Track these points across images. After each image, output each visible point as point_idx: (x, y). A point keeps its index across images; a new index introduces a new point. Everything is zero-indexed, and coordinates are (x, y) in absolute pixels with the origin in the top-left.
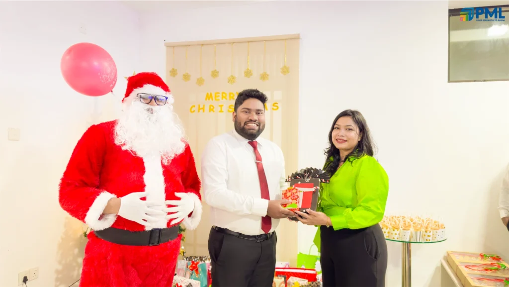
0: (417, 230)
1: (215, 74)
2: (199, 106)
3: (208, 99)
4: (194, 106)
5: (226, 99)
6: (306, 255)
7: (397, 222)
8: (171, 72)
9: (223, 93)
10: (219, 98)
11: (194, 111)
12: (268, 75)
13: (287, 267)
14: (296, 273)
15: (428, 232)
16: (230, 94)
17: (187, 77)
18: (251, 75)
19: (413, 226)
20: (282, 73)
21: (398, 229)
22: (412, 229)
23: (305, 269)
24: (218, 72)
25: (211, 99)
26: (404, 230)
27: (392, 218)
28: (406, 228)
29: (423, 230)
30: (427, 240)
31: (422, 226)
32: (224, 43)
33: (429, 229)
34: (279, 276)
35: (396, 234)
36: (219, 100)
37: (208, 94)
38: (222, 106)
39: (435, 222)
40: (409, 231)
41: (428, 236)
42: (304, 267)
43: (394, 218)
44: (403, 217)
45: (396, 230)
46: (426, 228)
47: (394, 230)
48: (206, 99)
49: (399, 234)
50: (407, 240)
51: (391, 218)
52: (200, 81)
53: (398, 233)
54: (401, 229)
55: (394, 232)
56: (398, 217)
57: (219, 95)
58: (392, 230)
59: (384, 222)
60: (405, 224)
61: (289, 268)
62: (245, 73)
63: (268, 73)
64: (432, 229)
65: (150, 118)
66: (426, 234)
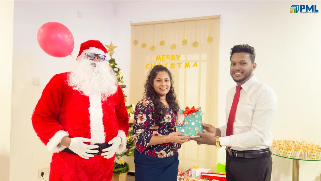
0: (305, 151)
1: (162, 43)
2: (152, 64)
3: (157, 60)
4: (149, 64)
5: (170, 60)
6: (223, 165)
7: (290, 145)
8: (134, 42)
9: (167, 56)
10: (165, 59)
11: (149, 67)
12: (198, 43)
13: (210, 172)
14: (217, 177)
15: (314, 153)
16: (172, 56)
17: (144, 45)
18: (186, 43)
19: (302, 149)
20: (207, 41)
21: (291, 150)
22: (301, 150)
23: (222, 175)
24: (164, 42)
25: (159, 60)
26: (295, 151)
27: (286, 142)
28: (297, 150)
29: (310, 151)
30: (312, 159)
31: (308, 148)
32: (169, 23)
33: (314, 151)
34: (205, 178)
35: (289, 153)
36: (165, 60)
37: (157, 56)
38: (167, 64)
39: (318, 146)
40: (299, 152)
41: (314, 156)
42: (222, 173)
43: (287, 142)
44: (293, 141)
45: (289, 151)
46: (312, 150)
47: (288, 151)
48: (156, 60)
49: (292, 154)
50: (298, 158)
51: (284, 142)
52: (153, 48)
53: (291, 152)
54: (293, 150)
55: (288, 152)
56: (290, 141)
57: (164, 57)
58: (286, 150)
59: (280, 144)
60: (295, 146)
61: (211, 173)
62: (182, 42)
63: (198, 42)
64: (316, 151)
65: (93, 70)
66: (312, 154)
